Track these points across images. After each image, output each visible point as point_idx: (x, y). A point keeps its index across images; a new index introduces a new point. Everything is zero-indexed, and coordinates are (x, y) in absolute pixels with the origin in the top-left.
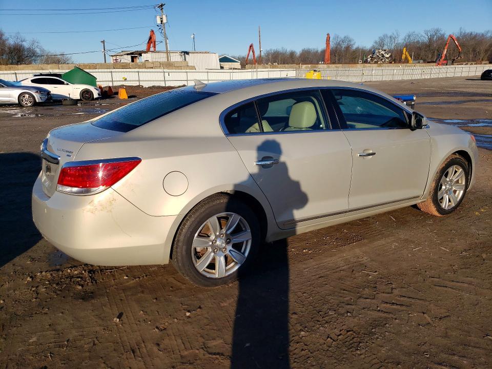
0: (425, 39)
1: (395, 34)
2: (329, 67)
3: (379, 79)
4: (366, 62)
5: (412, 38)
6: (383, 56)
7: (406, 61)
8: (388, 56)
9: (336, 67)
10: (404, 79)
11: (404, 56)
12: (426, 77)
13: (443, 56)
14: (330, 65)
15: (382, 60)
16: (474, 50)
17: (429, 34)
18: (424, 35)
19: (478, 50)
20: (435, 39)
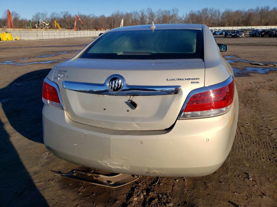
0: (62, 17)
1: (45, 12)
2: (14, 30)
3: (47, 38)
4: (35, 28)
5: (55, 16)
6: (45, 25)
7: (57, 28)
8: (48, 25)
9: (19, 30)
10: (61, 38)
11: (55, 25)
12: (72, 37)
13: (75, 26)
14: (15, 29)
15: (44, 27)
16: (87, 24)
17: (63, 14)
18: (61, 14)
19: (88, 24)
20: (66, 17)
